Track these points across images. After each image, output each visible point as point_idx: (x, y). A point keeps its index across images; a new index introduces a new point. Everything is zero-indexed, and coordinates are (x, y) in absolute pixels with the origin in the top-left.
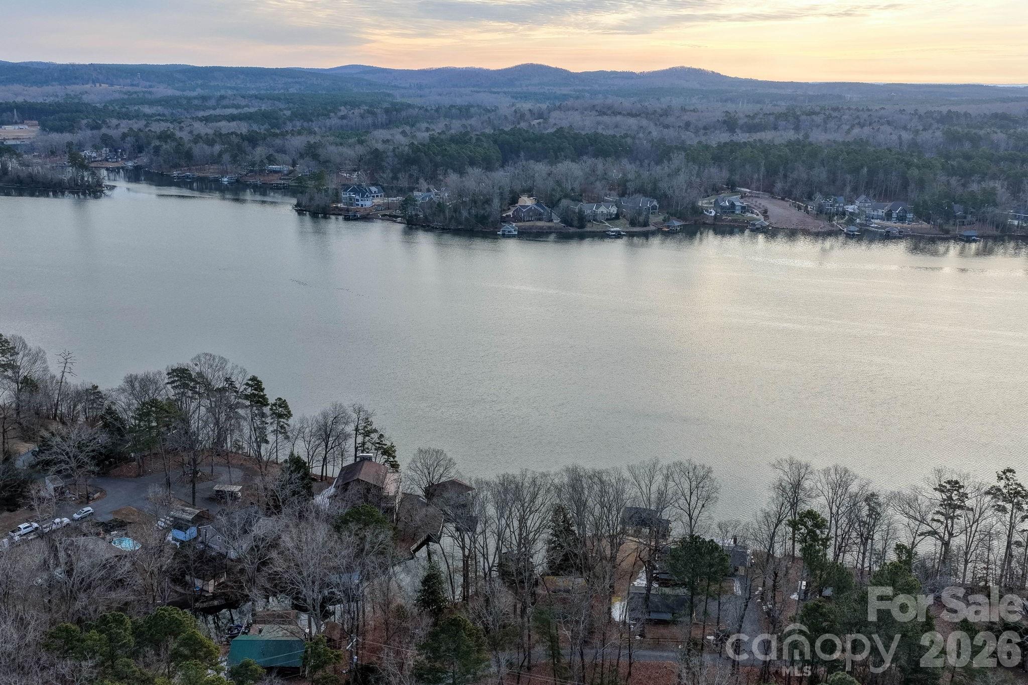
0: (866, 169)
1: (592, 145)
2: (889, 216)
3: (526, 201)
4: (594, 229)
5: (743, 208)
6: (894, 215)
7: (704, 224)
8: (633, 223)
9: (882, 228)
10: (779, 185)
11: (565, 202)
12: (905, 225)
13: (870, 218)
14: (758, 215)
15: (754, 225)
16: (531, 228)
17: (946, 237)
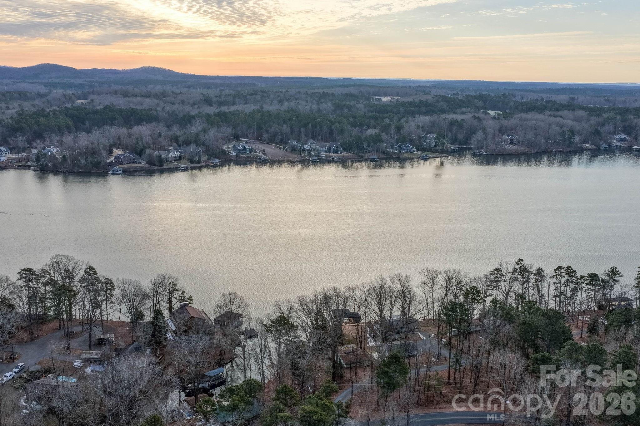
0: (310, 125)
1: (132, 115)
2: (329, 150)
3: (117, 152)
4: (169, 167)
5: (250, 150)
6: (332, 150)
7: (231, 160)
8: (192, 162)
9: (328, 157)
10: (265, 136)
11: (148, 151)
12: (340, 154)
13: (319, 152)
14: (259, 153)
15: (260, 159)
16: (129, 168)
17: (361, 159)
